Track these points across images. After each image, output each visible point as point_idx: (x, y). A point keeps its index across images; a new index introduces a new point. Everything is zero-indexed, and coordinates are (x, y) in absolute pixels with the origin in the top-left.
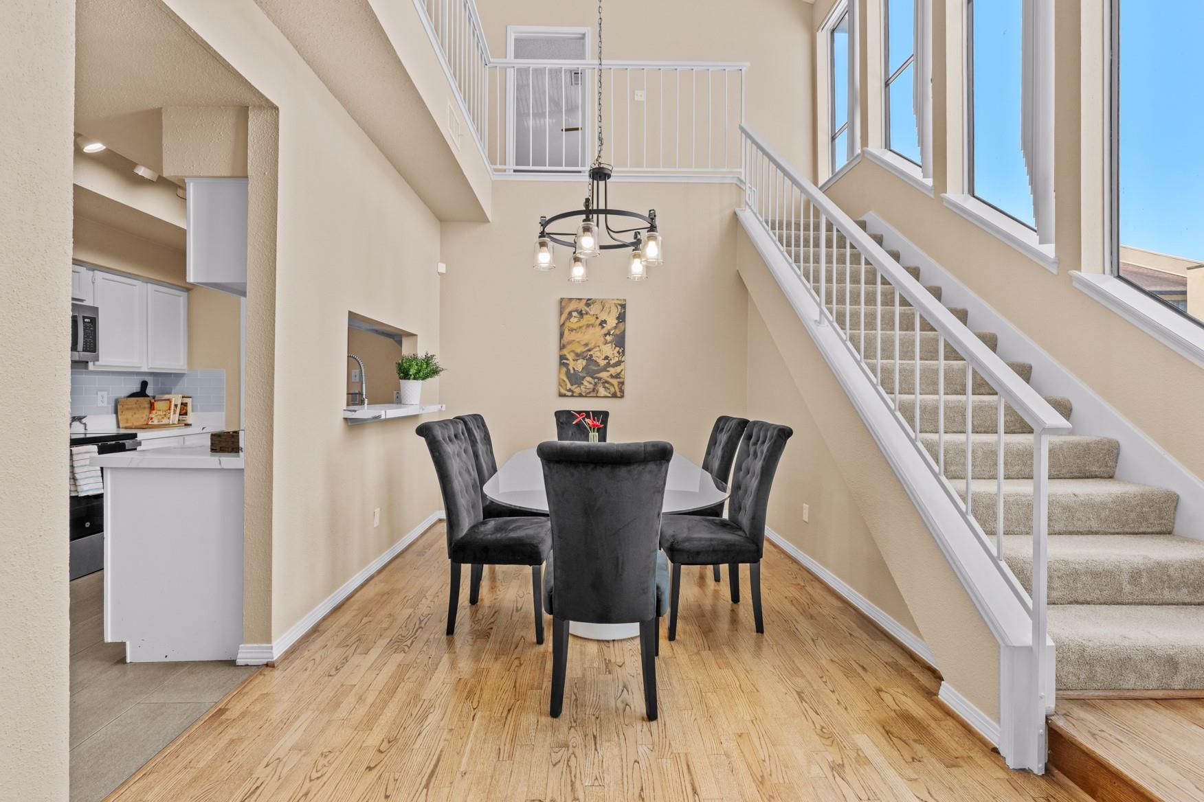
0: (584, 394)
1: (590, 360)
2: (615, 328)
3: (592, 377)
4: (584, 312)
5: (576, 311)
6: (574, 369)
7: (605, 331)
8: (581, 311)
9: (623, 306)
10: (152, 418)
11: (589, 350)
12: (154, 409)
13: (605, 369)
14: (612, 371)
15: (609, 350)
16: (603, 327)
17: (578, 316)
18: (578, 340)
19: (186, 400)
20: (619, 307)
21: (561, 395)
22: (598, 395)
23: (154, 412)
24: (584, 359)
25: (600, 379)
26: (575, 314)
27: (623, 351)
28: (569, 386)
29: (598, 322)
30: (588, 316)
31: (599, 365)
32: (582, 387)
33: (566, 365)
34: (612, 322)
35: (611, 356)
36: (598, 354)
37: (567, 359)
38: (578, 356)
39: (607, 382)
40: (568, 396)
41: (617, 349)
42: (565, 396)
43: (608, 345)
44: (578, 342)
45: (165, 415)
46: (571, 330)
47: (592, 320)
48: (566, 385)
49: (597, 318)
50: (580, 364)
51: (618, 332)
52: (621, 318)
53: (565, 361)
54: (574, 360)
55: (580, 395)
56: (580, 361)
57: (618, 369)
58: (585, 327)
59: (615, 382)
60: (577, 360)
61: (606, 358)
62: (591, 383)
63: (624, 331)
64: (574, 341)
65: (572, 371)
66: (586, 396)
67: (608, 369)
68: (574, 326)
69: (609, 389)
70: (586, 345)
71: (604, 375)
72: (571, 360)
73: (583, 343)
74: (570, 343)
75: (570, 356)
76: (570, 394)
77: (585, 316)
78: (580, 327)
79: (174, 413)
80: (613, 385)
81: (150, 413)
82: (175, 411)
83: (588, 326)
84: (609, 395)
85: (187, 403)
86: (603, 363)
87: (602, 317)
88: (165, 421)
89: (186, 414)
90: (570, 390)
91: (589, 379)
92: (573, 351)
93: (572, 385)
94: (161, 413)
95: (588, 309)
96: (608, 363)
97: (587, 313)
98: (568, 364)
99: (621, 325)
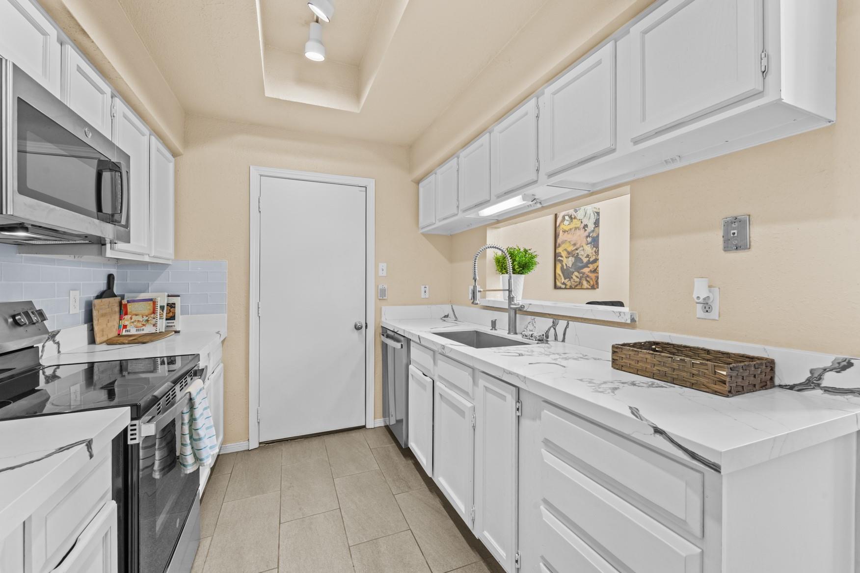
0: (573, 287)
1: (577, 258)
2: (593, 231)
3: (578, 272)
4: (573, 217)
5: (568, 215)
6: (566, 265)
7: (586, 233)
8: (571, 215)
9: (598, 213)
10: (125, 327)
11: (577, 249)
12: (126, 314)
13: (586, 266)
14: (591, 267)
15: (589, 250)
16: (586, 230)
17: (569, 220)
18: (569, 240)
19: (172, 300)
20: (596, 214)
21: (556, 287)
22: (583, 287)
23: (127, 317)
24: (573, 256)
25: (584, 273)
26: (567, 218)
27: (598, 250)
28: (563, 280)
29: (582, 225)
30: (576, 220)
31: (583, 262)
32: (572, 280)
33: (561, 261)
34: (591, 226)
35: (591, 255)
36: (582, 253)
37: (562, 257)
38: (570, 254)
39: (588, 276)
40: (562, 289)
41: (595, 249)
42: (560, 288)
43: (588, 245)
44: (569, 242)
45: (147, 321)
46: (564, 231)
47: (578, 224)
48: (561, 279)
49: (582, 222)
50: (569, 262)
51: (595, 235)
52: (597, 223)
53: (560, 258)
54: (566, 258)
55: (571, 288)
56: (570, 258)
57: (595, 265)
58: (573, 230)
59: (593, 275)
60: (569, 257)
61: (588, 256)
62: (577, 277)
63: (599, 234)
64: (566, 241)
65: (565, 267)
66: (574, 289)
67: (589, 265)
68: (567, 228)
69: (589, 282)
70: (575, 245)
71: (586, 270)
72: (564, 257)
73: (572, 243)
74: (564, 242)
75: (564, 254)
76: (563, 286)
77: (574, 220)
78: (571, 229)
79: (161, 318)
80: (592, 279)
81: (121, 319)
82: (161, 315)
83: (576, 228)
84: (590, 287)
85: (174, 304)
86: (585, 260)
87: (585, 222)
88: (149, 329)
89: (173, 318)
90: (564, 284)
91: (576, 273)
92: (565, 250)
93: (565, 279)
94: (139, 318)
95: (575, 214)
96: (589, 260)
97: (575, 218)
98: (562, 261)
99: (597, 229)
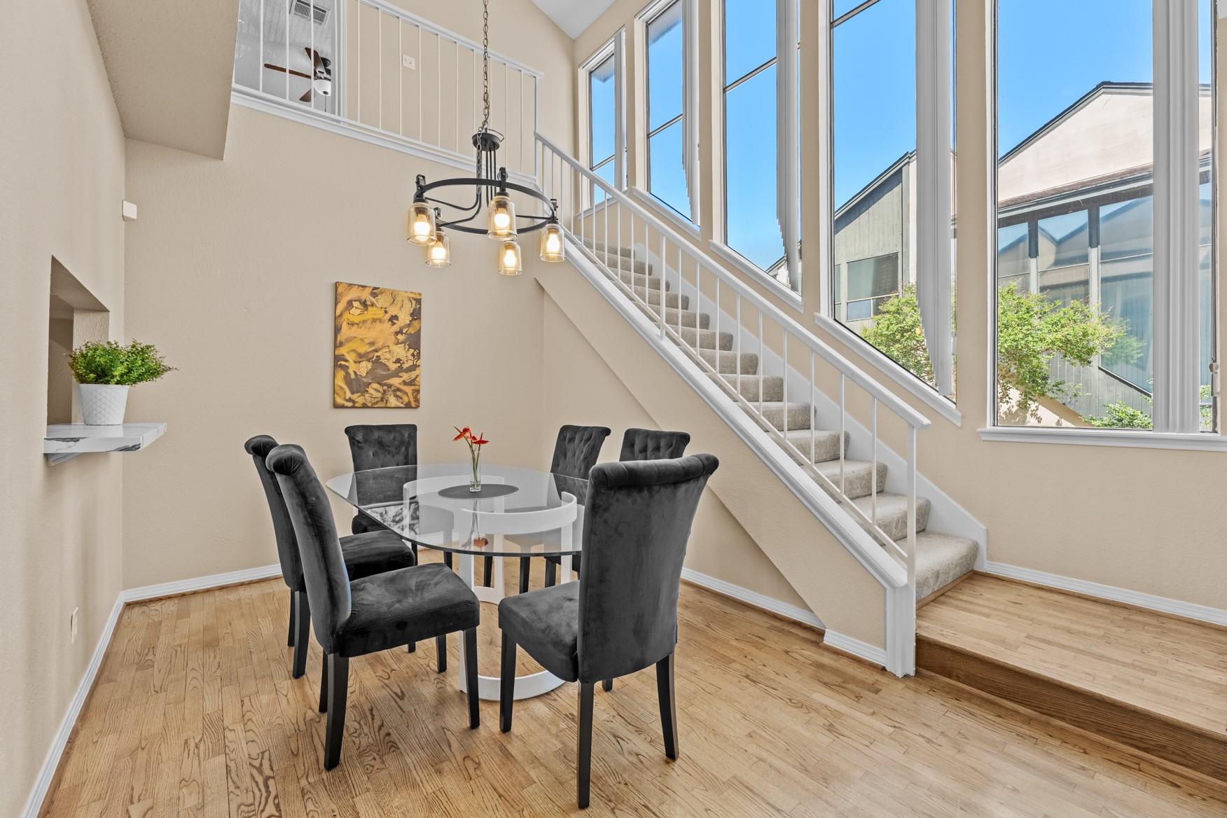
0: (369, 405)
1: (377, 362)
2: (409, 325)
3: (380, 384)
4: (368, 303)
5: (359, 301)
6: (355, 373)
7: (396, 328)
8: (365, 301)
9: (418, 301)
11: (376, 351)
13: (396, 374)
14: (405, 376)
15: (401, 351)
16: (394, 324)
17: (361, 307)
18: (361, 337)
20: (414, 302)
21: (336, 406)
22: (388, 405)
24: (369, 361)
25: (390, 386)
26: (356, 304)
27: (419, 354)
28: (348, 395)
29: (388, 316)
30: (374, 308)
31: (389, 370)
32: (367, 395)
33: (345, 368)
34: (404, 318)
35: (404, 359)
36: (388, 356)
37: (346, 361)
38: (361, 357)
39: (398, 390)
40: (347, 407)
41: (412, 351)
42: (343, 407)
43: (399, 345)
44: (362, 340)
46: (352, 324)
47: (380, 314)
48: (345, 393)
49: (386, 312)
50: (364, 367)
51: (412, 331)
52: (416, 315)
53: (343, 363)
54: (355, 362)
55: (364, 406)
56: (364, 364)
57: (413, 375)
58: (370, 322)
59: (409, 389)
60: (360, 362)
61: (398, 361)
62: (377, 391)
63: (420, 330)
64: (355, 337)
65: (353, 376)
66: (372, 407)
67: (400, 374)
68: (356, 320)
69: (401, 398)
70: (372, 344)
71: (395, 381)
72: (351, 361)
73: (367, 341)
74: (349, 340)
75: (351, 357)
76: (350, 404)
77: (370, 308)
78: (364, 322)
80: (406, 394)
83: (374, 320)
84: (403, 406)
86: (393, 366)
87: (393, 311)
90: (350, 400)
91: (375, 386)
92: (354, 351)
93: (353, 393)
95: (373, 300)
96: (401, 367)
97: (372, 305)
98: (347, 367)
99: (415, 323)
